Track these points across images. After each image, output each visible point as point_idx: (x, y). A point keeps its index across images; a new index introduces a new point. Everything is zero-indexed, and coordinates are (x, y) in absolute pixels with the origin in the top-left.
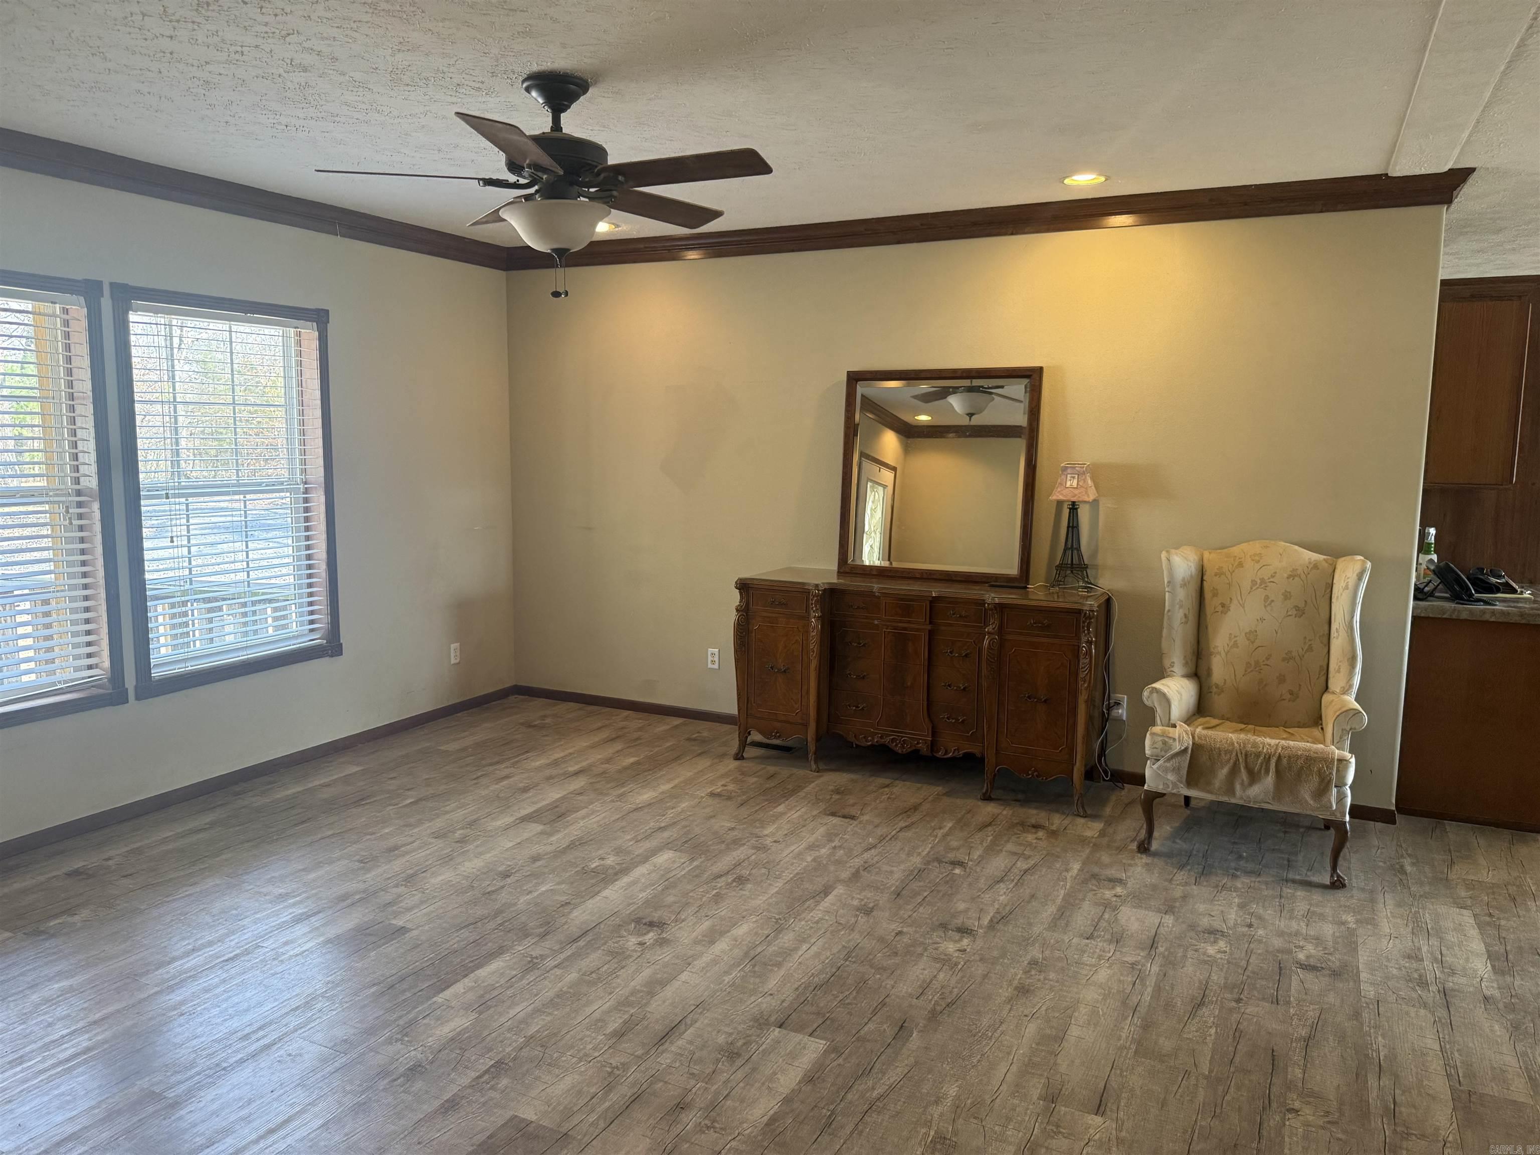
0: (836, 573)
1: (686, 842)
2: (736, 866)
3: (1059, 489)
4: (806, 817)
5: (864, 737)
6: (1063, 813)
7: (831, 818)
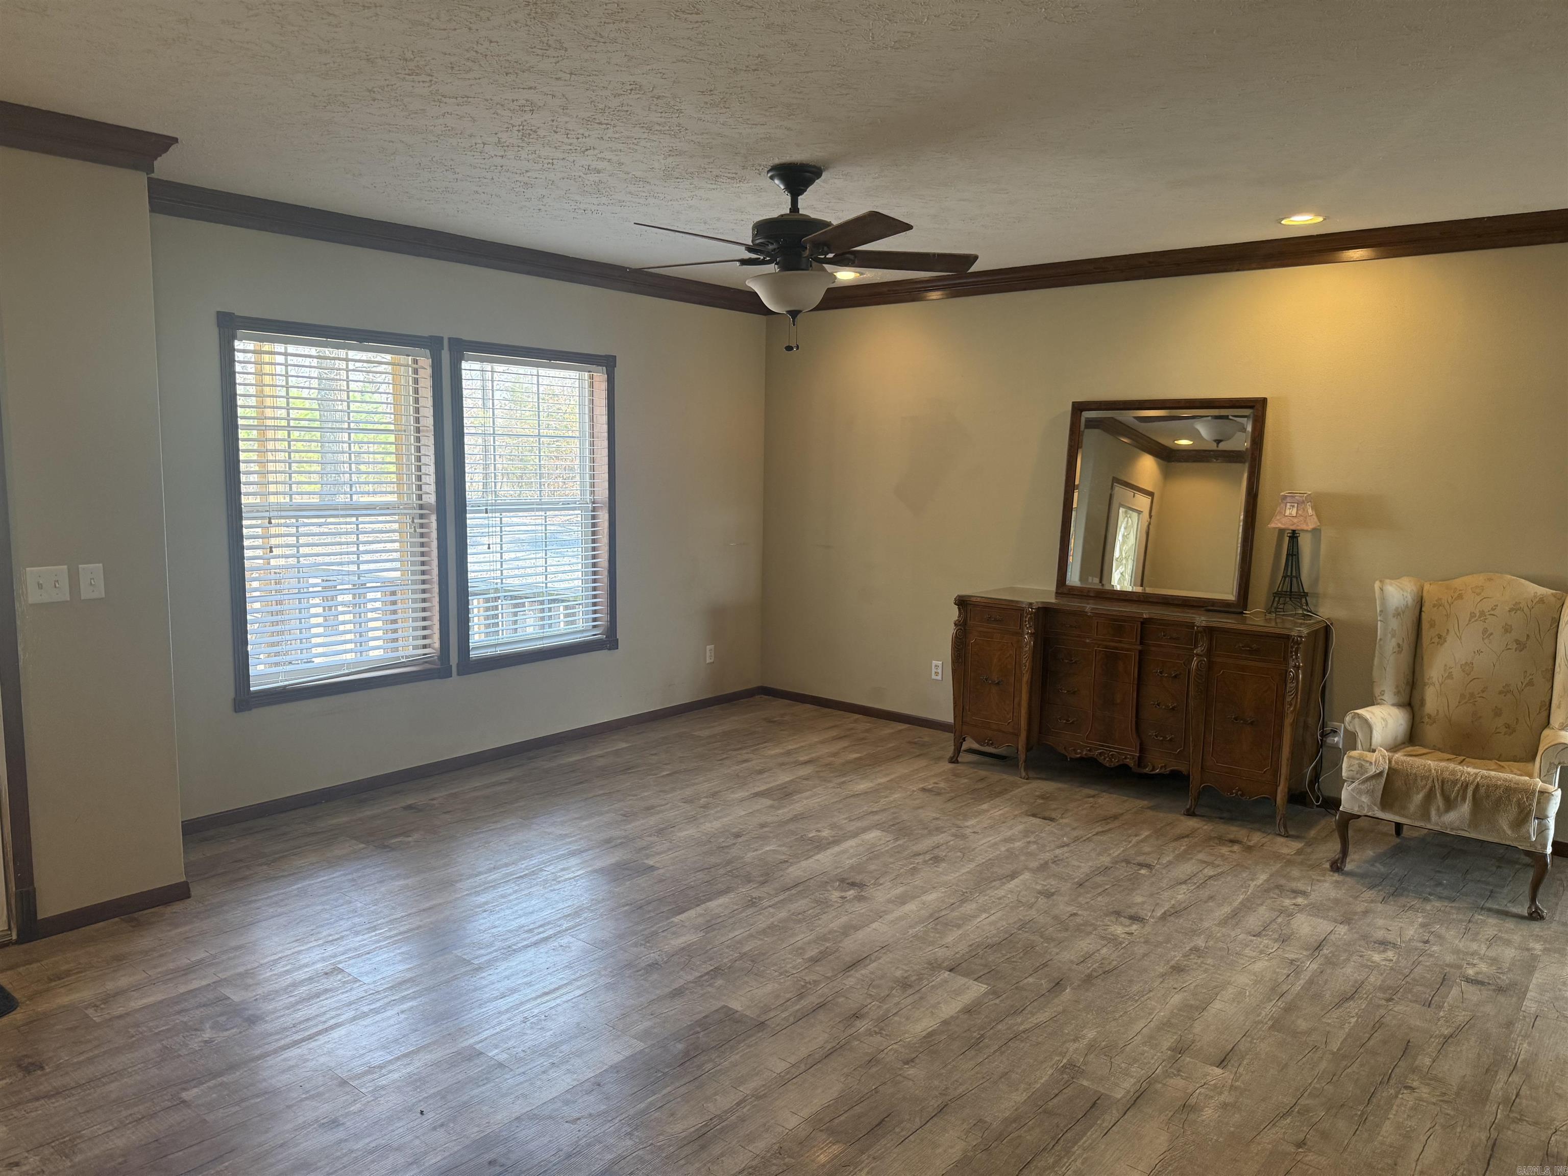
0: (1054, 594)
1: (893, 825)
2: (934, 848)
3: (1278, 518)
4: (1007, 815)
5: (1074, 750)
6: (1264, 832)
7: (1031, 818)
